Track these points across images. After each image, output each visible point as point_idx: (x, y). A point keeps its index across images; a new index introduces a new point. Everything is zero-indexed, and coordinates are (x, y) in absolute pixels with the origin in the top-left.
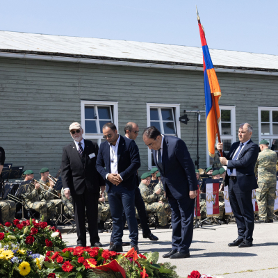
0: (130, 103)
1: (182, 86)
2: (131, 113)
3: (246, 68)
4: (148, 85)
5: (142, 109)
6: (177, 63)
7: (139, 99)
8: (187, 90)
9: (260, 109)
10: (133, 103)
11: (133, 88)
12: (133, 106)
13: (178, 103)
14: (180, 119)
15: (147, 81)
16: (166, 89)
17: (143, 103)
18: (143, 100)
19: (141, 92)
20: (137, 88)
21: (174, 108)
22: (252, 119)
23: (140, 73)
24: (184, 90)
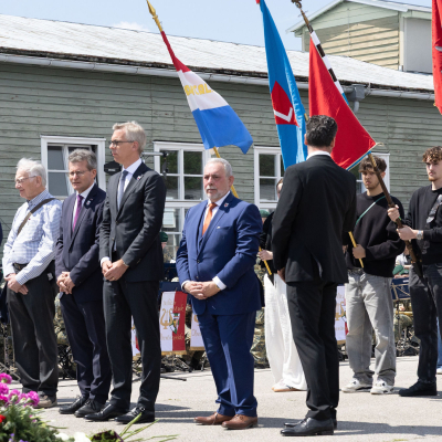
0: (9, 134)
1: (110, 104)
2: (11, 155)
3: (232, 72)
4: (45, 100)
5: (31, 146)
6: (100, 60)
7: (27, 127)
8: (120, 111)
9: (257, 152)
10: (15, 135)
11: (16, 105)
12: (13, 141)
13: (102, 136)
14: (106, 167)
15: (41, 93)
16: (78, 109)
17: (34, 136)
18: (34, 128)
19: (30, 113)
20: (23, 105)
21: (94, 148)
22: (243, 170)
23: (29, 77)
24: (114, 111)
